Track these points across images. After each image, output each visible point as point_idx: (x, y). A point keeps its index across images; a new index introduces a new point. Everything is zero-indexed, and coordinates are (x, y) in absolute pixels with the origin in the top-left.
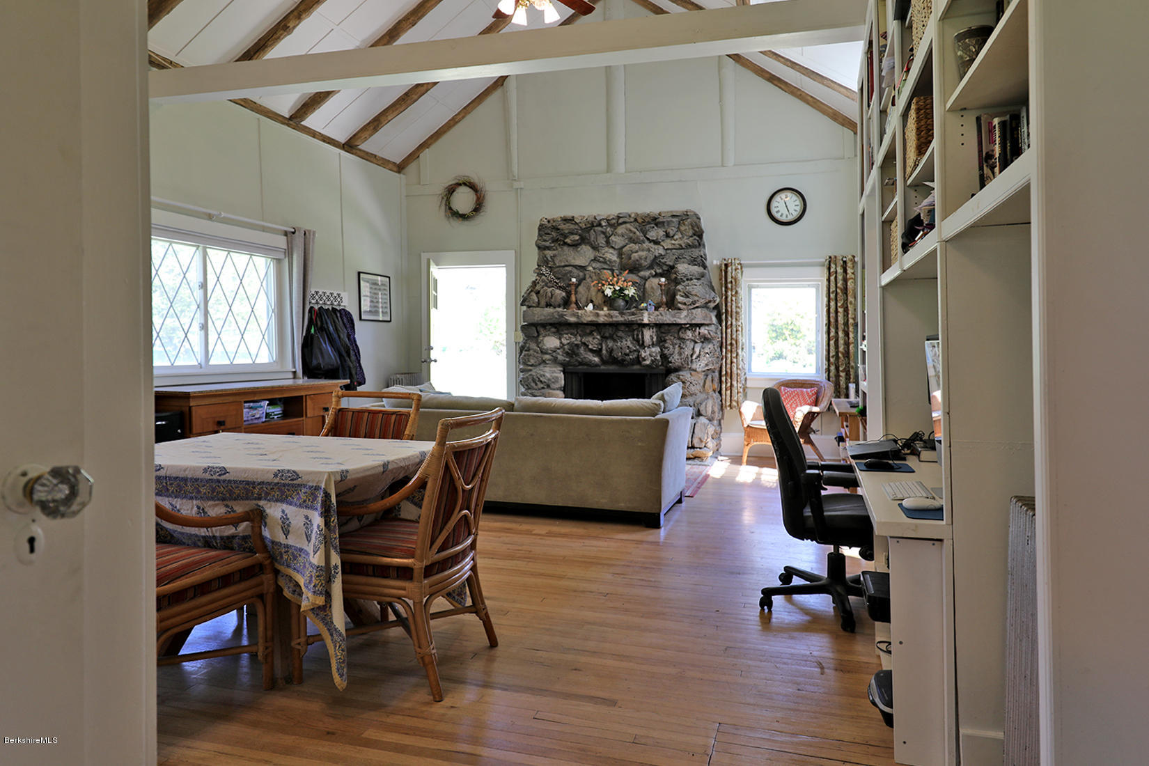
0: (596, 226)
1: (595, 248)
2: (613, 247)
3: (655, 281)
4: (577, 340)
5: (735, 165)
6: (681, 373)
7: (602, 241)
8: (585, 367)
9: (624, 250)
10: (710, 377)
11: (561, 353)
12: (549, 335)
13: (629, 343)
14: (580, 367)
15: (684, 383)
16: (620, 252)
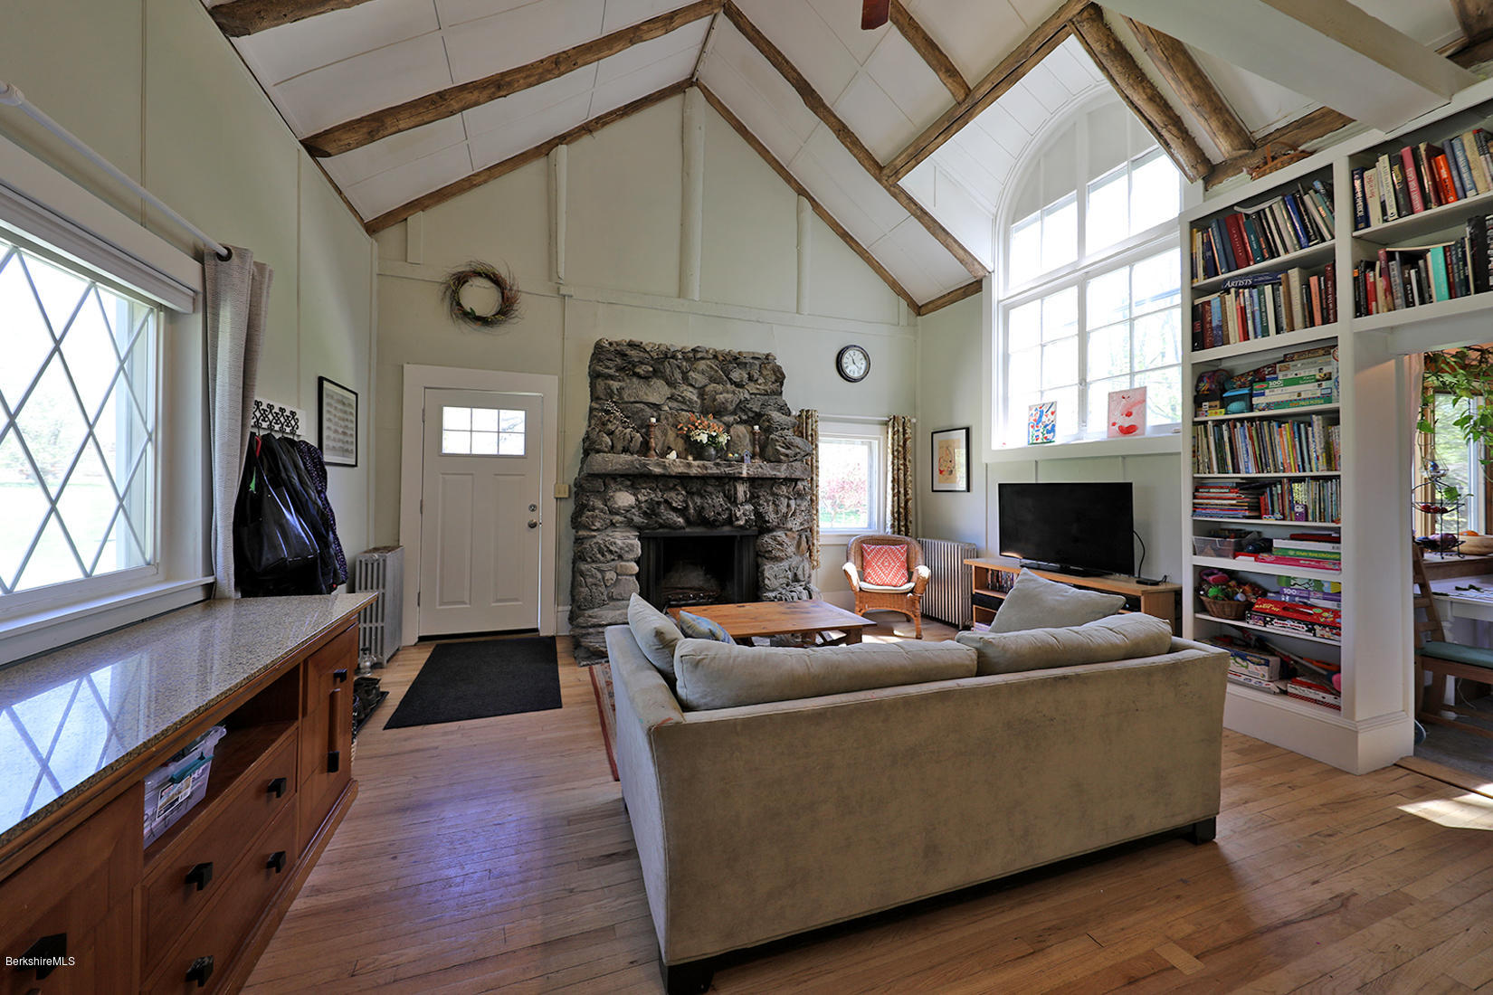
0: (670, 358)
1: (671, 384)
2: (692, 386)
3: (741, 429)
4: (657, 496)
5: (808, 315)
6: (775, 533)
7: (678, 376)
8: (667, 530)
9: (706, 389)
10: (804, 538)
11: (637, 513)
12: (620, 490)
13: (721, 500)
14: (661, 530)
15: (781, 545)
16: (702, 392)
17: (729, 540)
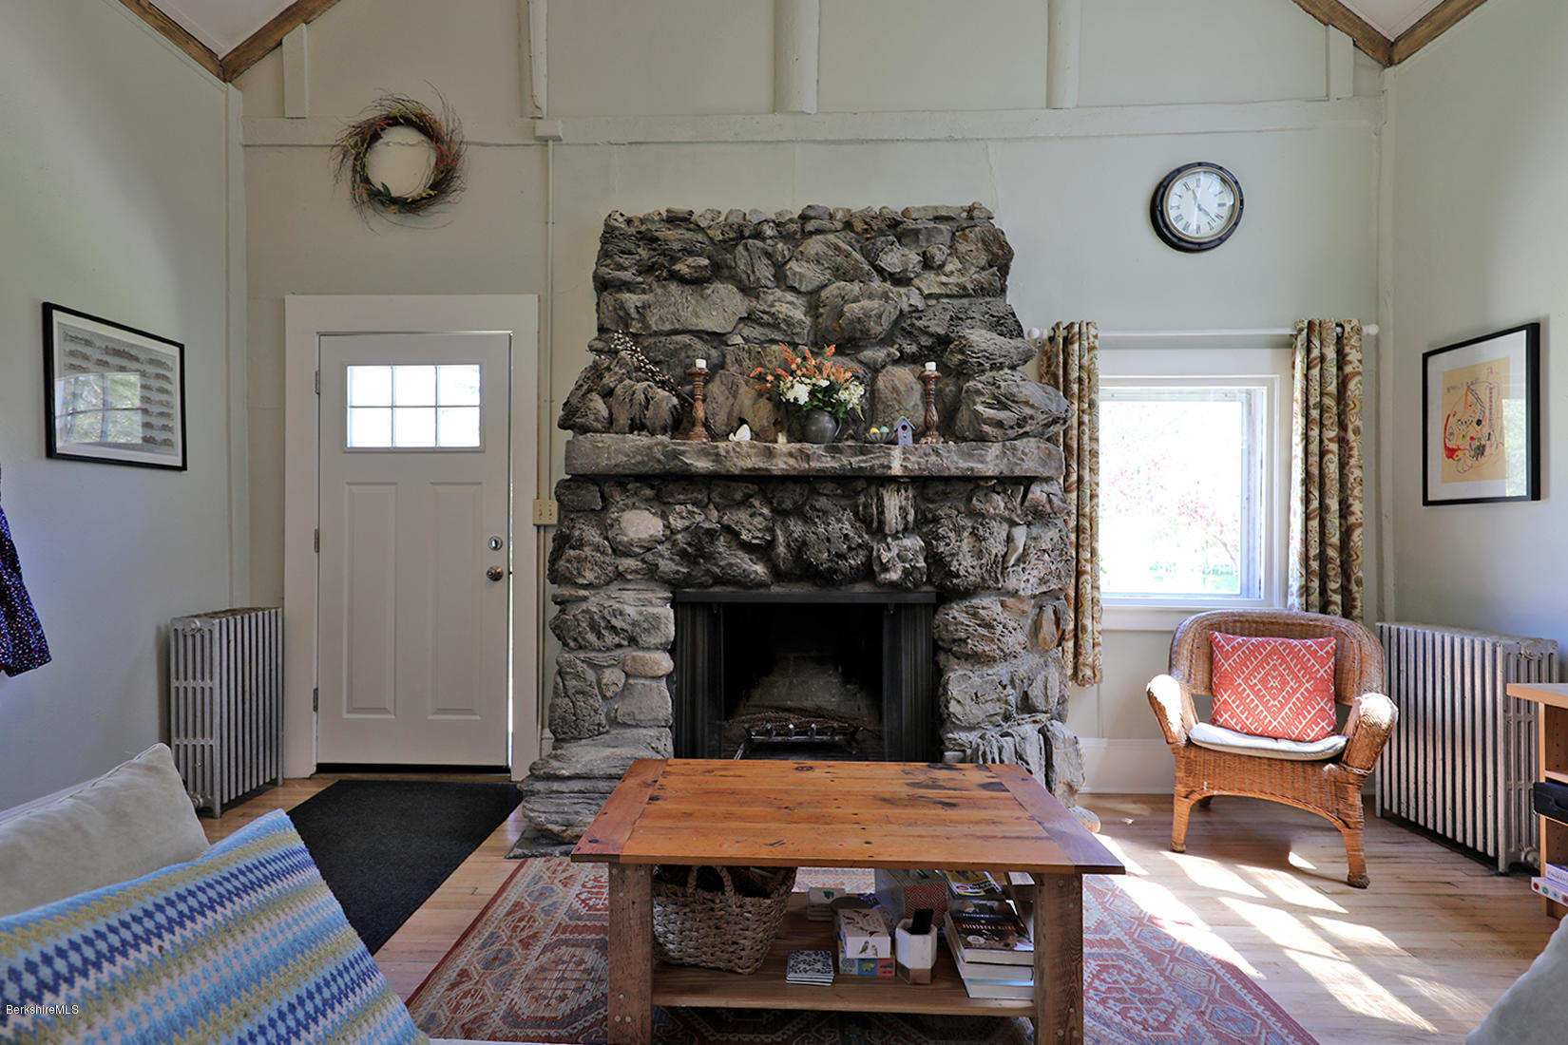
0: (748, 238)
1: (748, 290)
2: (793, 289)
3: (904, 375)
4: (710, 519)
5: (1078, 107)
6: (976, 602)
7: (764, 272)
8: (731, 589)
9: (824, 293)
10: (1049, 613)
11: (666, 554)
12: (634, 507)
13: (847, 526)
14: (717, 589)
15: (989, 626)
16: (813, 300)
17: (872, 613)
